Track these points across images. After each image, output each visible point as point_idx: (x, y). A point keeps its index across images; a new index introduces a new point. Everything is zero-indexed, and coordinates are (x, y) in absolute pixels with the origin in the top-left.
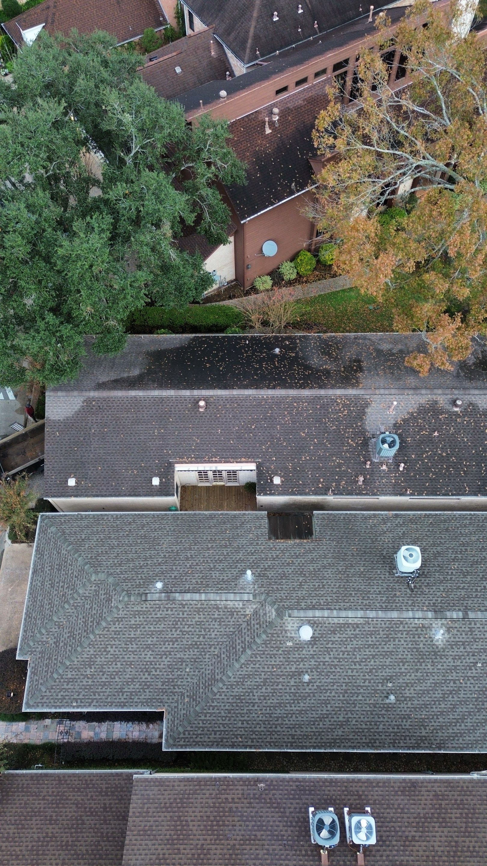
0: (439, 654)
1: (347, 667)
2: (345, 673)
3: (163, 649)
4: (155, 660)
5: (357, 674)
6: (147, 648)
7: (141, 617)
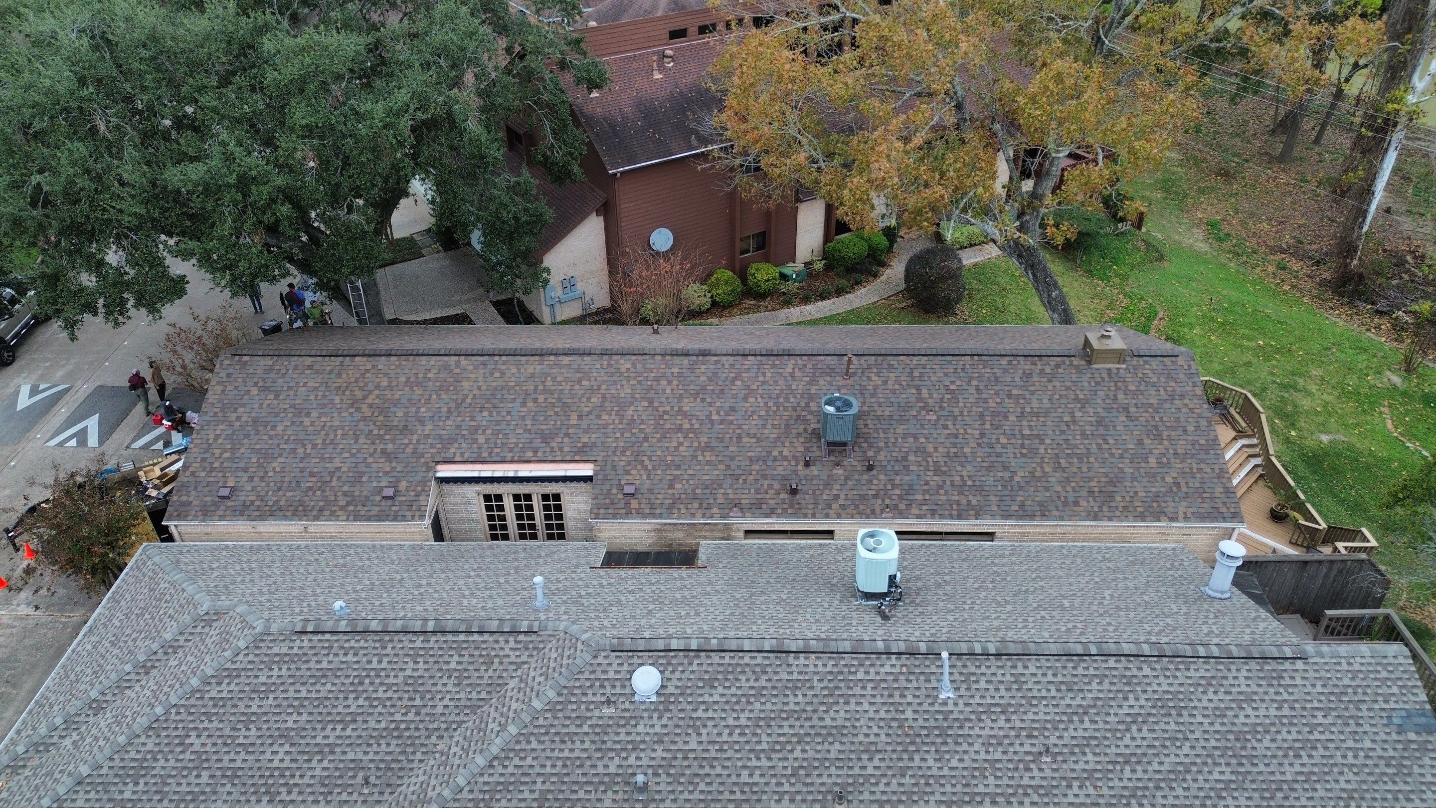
0: (950, 732)
1: (740, 764)
2: (734, 779)
3: (319, 740)
4: (294, 765)
5: (763, 780)
6: (281, 737)
7: (285, 667)
